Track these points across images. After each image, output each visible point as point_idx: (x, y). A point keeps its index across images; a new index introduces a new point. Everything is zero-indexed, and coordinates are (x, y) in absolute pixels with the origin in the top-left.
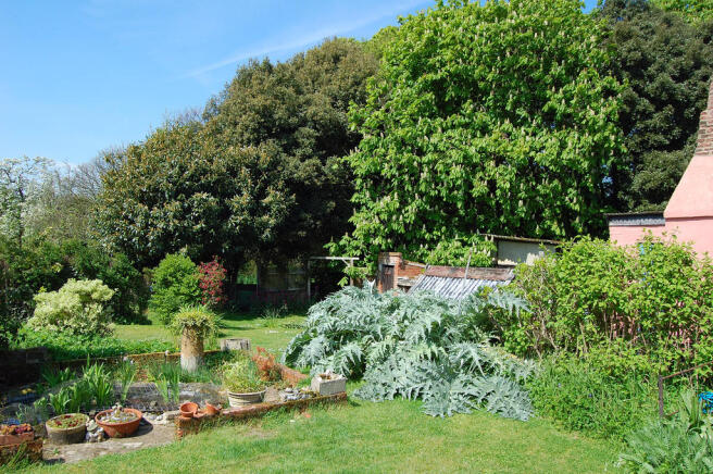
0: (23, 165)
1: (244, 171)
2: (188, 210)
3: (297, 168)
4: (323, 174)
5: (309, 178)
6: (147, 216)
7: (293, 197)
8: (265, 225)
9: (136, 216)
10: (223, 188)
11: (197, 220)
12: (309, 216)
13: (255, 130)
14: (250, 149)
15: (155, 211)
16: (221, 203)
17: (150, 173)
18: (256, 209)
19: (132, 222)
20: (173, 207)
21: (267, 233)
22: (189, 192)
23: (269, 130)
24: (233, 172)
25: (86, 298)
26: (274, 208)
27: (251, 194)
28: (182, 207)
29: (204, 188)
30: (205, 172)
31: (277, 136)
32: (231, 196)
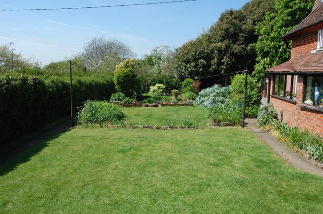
0: (161, 49)
1: (216, 51)
2: (198, 65)
3: (236, 48)
4: (246, 51)
5: (240, 52)
6: (186, 67)
7: (233, 59)
8: (222, 69)
9: (183, 67)
10: (208, 58)
11: (200, 68)
12: (240, 66)
13: (222, 37)
14: (219, 44)
15: (188, 66)
16: (208, 62)
17: (187, 54)
18: (220, 64)
19: (182, 69)
20: (193, 64)
21: (223, 72)
22: (198, 59)
23: (228, 36)
24: (212, 52)
25: (159, 88)
26: (225, 63)
27: (218, 59)
28: (196, 64)
29: (202, 58)
30: (203, 53)
31: (231, 38)
32: (211, 60)
